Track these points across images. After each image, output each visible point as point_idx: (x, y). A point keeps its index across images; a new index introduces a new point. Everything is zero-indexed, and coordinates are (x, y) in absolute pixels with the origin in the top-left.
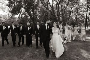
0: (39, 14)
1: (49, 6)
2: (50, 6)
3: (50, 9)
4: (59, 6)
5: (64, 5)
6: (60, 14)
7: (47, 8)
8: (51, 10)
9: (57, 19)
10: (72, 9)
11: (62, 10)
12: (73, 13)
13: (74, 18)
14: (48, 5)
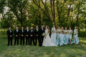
0: (29, 13)
1: (41, 3)
2: (43, 3)
3: (43, 7)
4: (54, 2)
5: (60, 2)
6: (56, 13)
7: (39, 7)
8: (44, 9)
9: (52, 19)
10: (72, 5)
11: (58, 9)
12: (72, 11)
13: (75, 18)
14: (39, 2)
